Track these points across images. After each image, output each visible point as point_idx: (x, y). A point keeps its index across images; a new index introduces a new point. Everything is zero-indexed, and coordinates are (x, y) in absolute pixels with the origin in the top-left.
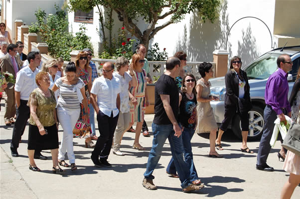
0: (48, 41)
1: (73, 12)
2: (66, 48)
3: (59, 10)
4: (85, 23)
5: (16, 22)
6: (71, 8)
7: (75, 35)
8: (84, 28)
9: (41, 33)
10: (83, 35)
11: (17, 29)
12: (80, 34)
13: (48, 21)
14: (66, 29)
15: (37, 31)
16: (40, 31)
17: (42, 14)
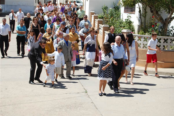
0: (109, 24)
1: (124, 7)
2: (119, 28)
3: (116, 6)
4: (131, 14)
5: (91, 13)
6: (123, 5)
7: (124, 21)
8: (130, 17)
9: (105, 19)
10: (129, 21)
11: (91, 16)
12: (128, 20)
13: (109, 12)
14: (119, 17)
15: (102, 18)
16: (105, 18)
17: (106, 8)
